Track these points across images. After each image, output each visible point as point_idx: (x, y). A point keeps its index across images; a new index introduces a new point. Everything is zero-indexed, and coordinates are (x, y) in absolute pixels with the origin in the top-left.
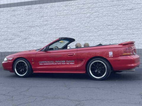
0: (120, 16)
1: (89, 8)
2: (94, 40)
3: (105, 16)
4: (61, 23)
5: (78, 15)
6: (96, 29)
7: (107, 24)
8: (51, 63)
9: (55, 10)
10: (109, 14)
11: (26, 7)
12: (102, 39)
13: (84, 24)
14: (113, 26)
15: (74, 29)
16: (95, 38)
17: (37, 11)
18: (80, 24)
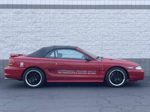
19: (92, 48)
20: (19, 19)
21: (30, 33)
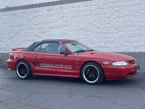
0: (142, 16)
1: (109, 7)
2: (114, 41)
3: (126, 16)
4: (81, 24)
5: (98, 15)
6: (116, 30)
7: (128, 25)
9: (75, 10)
10: (130, 14)
11: (48, 7)
12: (123, 41)
13: (104, 24)
14: (135, 27)
15: (93, 30)
16: (115, 39)
17: (58, 12)
18: (99, 24)
19: (115, 40)
20: (51, 16)
21: (59, 28)
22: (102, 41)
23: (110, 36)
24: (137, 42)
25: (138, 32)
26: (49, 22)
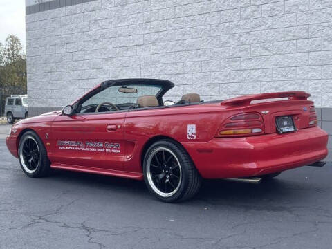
2: (260, 79)
3: (290, 12)
4: (186, 37)
5: (225, 13)
7: (294, 36)
8: (79, 147)
10: (300, 7)
12: (281, 79)
13: (237, 36)
14: (310, 40)
15: (214, 50)
17: (138, 9)
18: (227, 36)
19: (265, 76)
20: (124, 19)
21: (142, 47)
22: (234, 79)
23: (252, 66)
24: (316, 81)
25: (317, 53)
26: (121, 35)
